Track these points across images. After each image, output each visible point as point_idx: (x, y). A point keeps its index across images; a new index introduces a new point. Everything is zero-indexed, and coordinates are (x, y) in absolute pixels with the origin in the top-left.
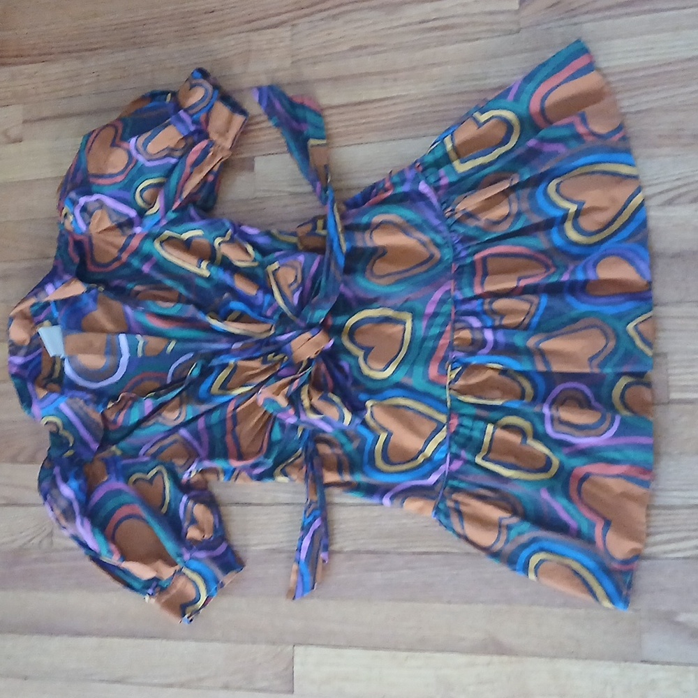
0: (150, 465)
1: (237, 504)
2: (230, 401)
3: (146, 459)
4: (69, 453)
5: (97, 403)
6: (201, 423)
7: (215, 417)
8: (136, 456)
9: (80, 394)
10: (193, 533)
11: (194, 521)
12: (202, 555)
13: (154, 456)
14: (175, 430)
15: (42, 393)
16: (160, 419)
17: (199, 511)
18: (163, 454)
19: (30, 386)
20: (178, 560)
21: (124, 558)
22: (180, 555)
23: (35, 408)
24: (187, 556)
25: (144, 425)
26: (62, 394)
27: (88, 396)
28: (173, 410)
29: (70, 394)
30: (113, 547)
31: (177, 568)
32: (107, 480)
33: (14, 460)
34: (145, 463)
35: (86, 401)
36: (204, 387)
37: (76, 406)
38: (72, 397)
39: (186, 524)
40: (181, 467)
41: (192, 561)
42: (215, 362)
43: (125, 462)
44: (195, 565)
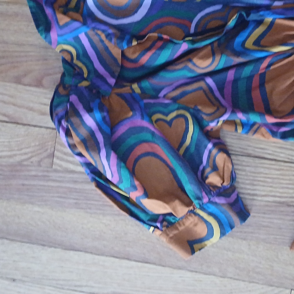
0: (171, 108)
1: (249, 156)
2: (265, 58)
3: (167, 101)
4: (85, 84)
5: (121, 38)
6: (231, 75)
7: (247, 71)
8: (156, 97)
9: (103, 27)
10: (214, 179)
11: (215, 168)
12: (221, 200)
13: (175, 100)
14: (201, 77)
15: (63, 19)
16: (190, 65)
17: (220, 158)
18: (183, 99)
19: (48, 11)
20: (196, 202)
21: (147, 195)
22: (199, 198)
23: (53, 34)
24: (205, 200)
25: (171, 68)
26: (84, 23)
27: (111, 31)
28: (204, 58)
29: (93, 25)
30: (137, 183)
31: (191, 208)
32: (132, 116)
33: (18, 80)
34: (166, 105)
35: (108, 36)
36: (239, 40)
37: (95, 39)
38: (94, 29)
39: (208, 170)
40: (208, 115)
41: (209, 205)
42: (253, 17)
43: (146, 101)
44: (212, 208)
